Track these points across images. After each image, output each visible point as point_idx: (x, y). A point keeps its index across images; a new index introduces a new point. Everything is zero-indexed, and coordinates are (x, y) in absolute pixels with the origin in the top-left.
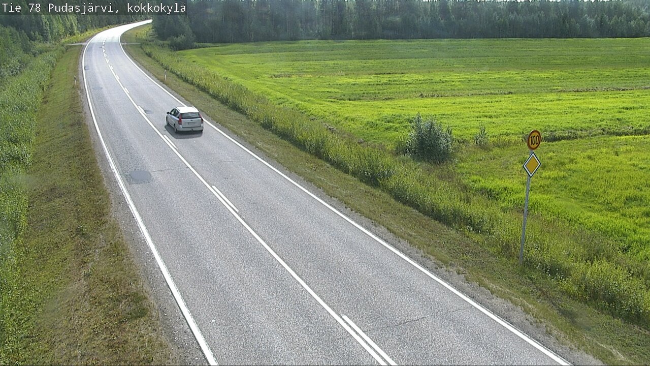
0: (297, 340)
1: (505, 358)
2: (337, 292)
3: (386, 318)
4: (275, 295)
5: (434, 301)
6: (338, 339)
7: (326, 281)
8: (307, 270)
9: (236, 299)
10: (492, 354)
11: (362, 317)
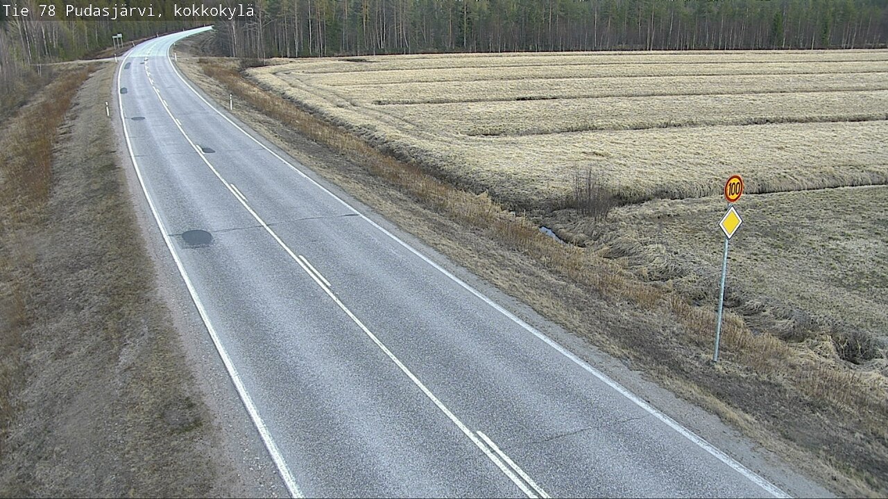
0: (410, 460)
1: (695, 485)
2: (465, 394)
3: (532, 430)
4: (380, 399)
5: (597, 407)
6: (467, 459)
7: (451, 380)
8: (423, 366)
9: (326, 404)
10: (677, 479)
11: (499, 429)
